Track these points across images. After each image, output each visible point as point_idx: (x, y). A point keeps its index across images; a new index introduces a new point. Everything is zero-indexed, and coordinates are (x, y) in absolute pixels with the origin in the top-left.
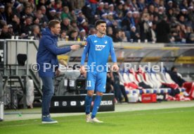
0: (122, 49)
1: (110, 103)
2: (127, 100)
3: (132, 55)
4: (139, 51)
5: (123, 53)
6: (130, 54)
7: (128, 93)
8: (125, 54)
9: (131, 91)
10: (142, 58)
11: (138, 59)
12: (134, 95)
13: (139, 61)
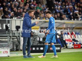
0: (64, 23)
1: (59, 48)
2: (67, 47)
3: (69, 26)
4: (73, 24)
5: (65, 25)
6: (68, 26)
7: (67, 44)
8: (66, 26)
9: (69, 43)
10: (74, 28)
11: (72, 28)
12: (70, 45)
13: (73, 29)
